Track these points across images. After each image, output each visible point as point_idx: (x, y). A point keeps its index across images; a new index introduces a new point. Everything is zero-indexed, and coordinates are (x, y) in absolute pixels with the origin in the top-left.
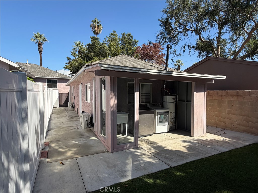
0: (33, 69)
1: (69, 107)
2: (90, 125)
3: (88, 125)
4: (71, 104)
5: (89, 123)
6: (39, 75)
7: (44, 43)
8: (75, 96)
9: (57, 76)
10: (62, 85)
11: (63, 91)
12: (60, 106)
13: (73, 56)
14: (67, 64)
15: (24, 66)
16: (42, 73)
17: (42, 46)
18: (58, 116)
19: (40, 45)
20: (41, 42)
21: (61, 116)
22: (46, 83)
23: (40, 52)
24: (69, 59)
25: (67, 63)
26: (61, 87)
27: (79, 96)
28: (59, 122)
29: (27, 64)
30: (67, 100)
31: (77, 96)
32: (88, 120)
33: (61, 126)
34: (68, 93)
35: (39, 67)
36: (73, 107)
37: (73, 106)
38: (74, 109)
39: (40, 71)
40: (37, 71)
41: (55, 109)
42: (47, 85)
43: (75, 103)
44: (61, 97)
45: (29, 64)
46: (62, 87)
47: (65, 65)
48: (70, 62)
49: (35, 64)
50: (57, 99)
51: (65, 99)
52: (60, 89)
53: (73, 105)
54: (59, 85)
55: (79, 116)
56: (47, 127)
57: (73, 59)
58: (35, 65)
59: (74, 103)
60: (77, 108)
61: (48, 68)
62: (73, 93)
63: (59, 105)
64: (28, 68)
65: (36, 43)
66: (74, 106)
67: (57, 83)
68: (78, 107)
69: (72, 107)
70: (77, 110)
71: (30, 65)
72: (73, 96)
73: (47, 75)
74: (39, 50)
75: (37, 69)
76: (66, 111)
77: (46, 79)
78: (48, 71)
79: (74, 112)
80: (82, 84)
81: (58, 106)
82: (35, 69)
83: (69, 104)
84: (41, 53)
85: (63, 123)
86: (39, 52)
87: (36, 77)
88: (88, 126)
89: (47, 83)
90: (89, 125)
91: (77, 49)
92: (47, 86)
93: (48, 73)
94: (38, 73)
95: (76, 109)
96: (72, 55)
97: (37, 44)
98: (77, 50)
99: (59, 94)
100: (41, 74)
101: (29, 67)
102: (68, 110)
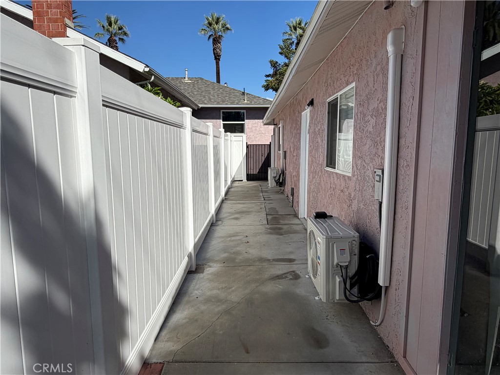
0: (195, 89)
1: (271, 182)
2: (355, 290)
3: (345, 288)
4: (275, 175)
5: (351, 279)
6: (206, 102)
7: (223, 35)
8: (285, 152)
9: (246, 102)
10: (255, 125)
11: (259, 140)
12: (250, 177)
13: (283, 57)
14: (269, 78)
15: (179, 84)
16: (214, 96)
17: (220, 43)
18: (240, 207)
19: (216, 40)
20: (219, 34)
21: (244, 209)
22: (221, 121)
23: (217, 58)
24: (274, 64)
25: (270, 75)
26: (254, 129)
27: (298, 148)
28: (236, 234)
29: (187, 79)
30: (267, 163)
31: (292, 149)
32: (350, 262)
33: (238, 253)
34: (270, 145)
35: (209, 85)
36: (281, 183)
37: (281, 181)
38: (282, 188)
39: (210, 93)
40: (203, 94)
41: (236, 184)
42: (222, 125)
43: (287, 172)
44: (252, 155)
45: (189, 78)
46: (256, 129)
47: (266, 81)
48: (276, 72)
49: (202, 79)
50: (241, 159)
51: (260, 160)
52: (252, 134)
53: (280, 176)
54: (248, 123)
55: (296, 216)
56: (186, 259)
57: (283, 64)
58: (200, 81)
59: (283, 173)
60: (293, 189)
61: (226, 85)
62: (281, 143)
63: (247, 175)
64: (186, 87)
65: (209, 38)
66: (284, 180)
67: (244, 121)
68: (295, 185)
69: (277, 183)
70: (293, 195)
71: (190, 80)
72: (281, 152)
73: (223, 101)
74: (214, 54)
75: (203, 89)
76: (262, 192)
77: (222, 111)
78: (226, 91)
79: (281, 196)
80: (311, 103)
81: (244, 178)
82: (199, 88)
83: (271, 174)
84: (219, 59)
85: (246, 240)
86: (215, 57)
87: (201, 106)
88: (348, 293)
89: (223, 121)
90: (352, 286)
91: (293, 40)
92: (224, 128)
93: (226, 96)
94: (204, 97)
95: (288, 188)
96: (281, 53)
97: (211, 40)
98: (293, 42)
99: (247, 147)
100: (210, 99)
101: (188, 85)
102: (266, 192)
